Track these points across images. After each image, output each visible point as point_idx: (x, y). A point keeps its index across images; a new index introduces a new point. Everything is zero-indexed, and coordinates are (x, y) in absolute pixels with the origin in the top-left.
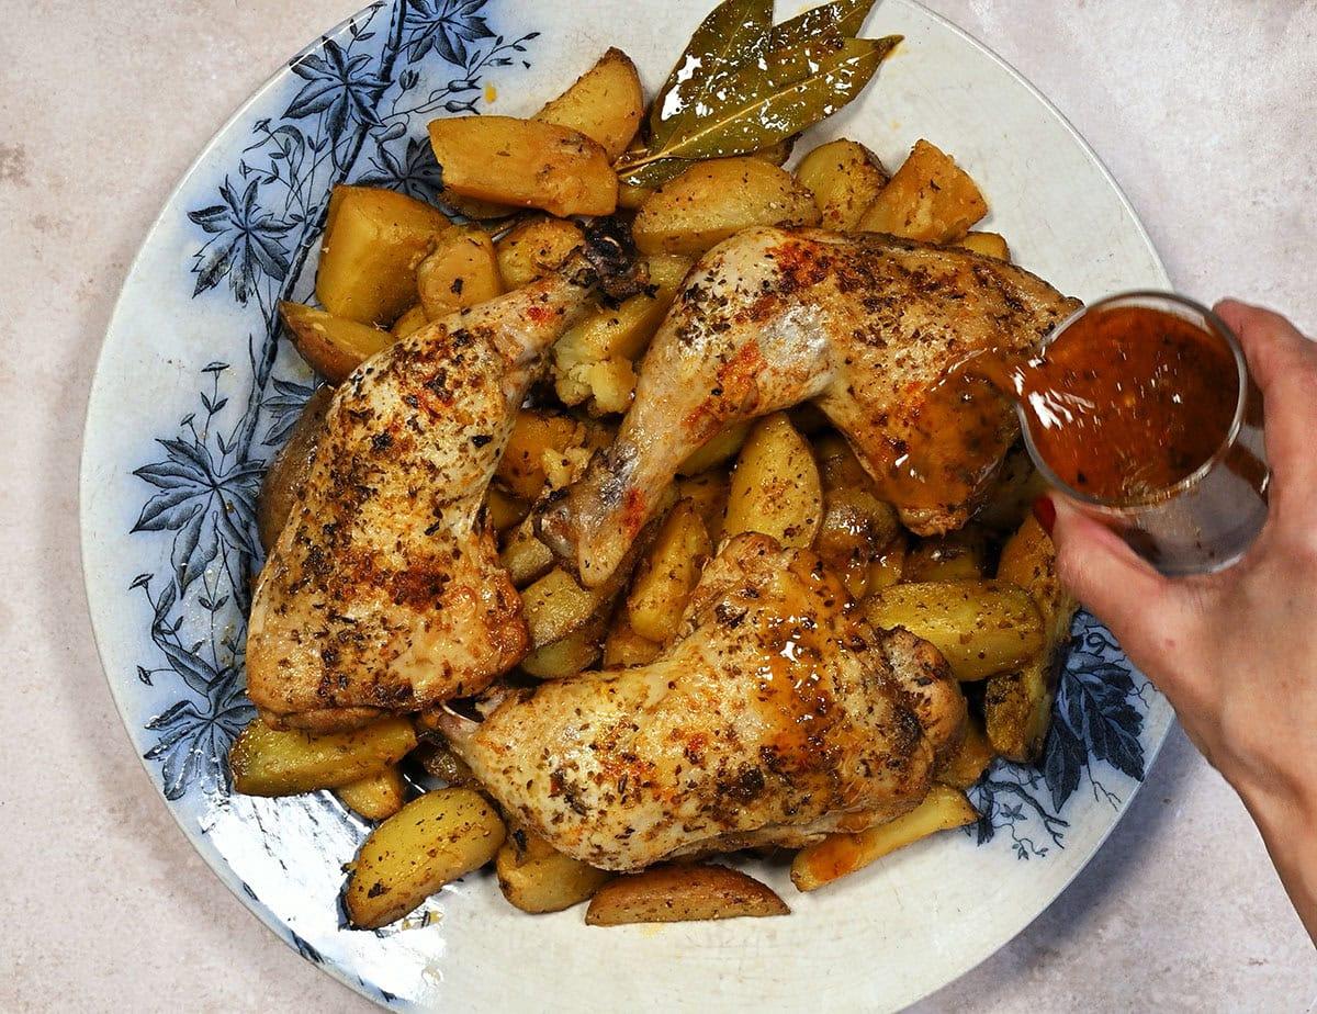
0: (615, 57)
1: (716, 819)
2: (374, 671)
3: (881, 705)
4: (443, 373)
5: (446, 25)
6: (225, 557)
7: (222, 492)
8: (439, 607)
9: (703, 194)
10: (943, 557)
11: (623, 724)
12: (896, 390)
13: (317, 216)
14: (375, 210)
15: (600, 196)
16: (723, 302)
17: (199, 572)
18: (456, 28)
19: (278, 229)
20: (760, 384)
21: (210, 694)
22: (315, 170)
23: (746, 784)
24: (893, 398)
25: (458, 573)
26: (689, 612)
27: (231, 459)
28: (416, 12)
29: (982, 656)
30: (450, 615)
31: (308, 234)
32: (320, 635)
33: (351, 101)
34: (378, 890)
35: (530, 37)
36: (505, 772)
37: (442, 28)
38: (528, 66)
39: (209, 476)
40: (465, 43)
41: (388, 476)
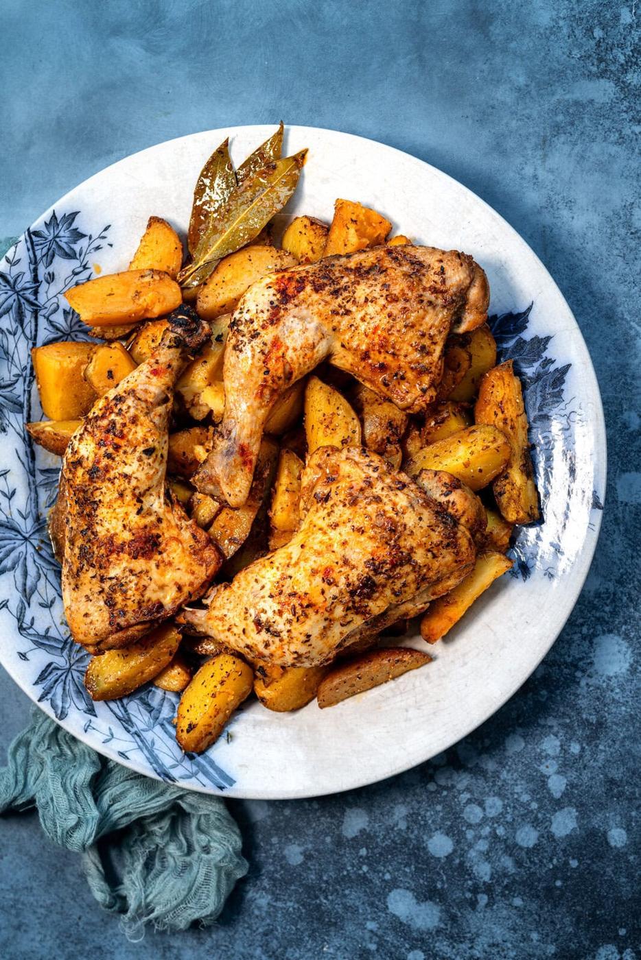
0: (154, 221)
1: (357, 613)
2: (136, 601)
3: (427, 515)
4: (113, 423)
5: (58, 240)
6: (46, 576)
7: (32, 541)
8: (161, 553)
9: (229, 276)
10: (436, 423)
11: (283, 578)
12: (367, 336)
13: (28, 371)
14: (56, 354)
15: (171, 296)
16: (252, 321)
17: (34, 589)
18: (64, 240)
19: (9, 385)
20: (289, 360)
21: (64, 654)
22: (18, 346)
23: (365, 585)
24: (367, 340)
25: (165, 531)
26: (302, 504)
27: (30, 522)
28: (38, 239)
29: (480, 471)
30: (168, 556)
31: (27, 382)
32: (100, 592)
33: (22, 301)
34: (191, 727)
35: (106, 229)
36: (229, 630)
37: (56, 242)
38: (111, 245)
39: (21, 535)
40: (72, 246)
41: (104, 490)
